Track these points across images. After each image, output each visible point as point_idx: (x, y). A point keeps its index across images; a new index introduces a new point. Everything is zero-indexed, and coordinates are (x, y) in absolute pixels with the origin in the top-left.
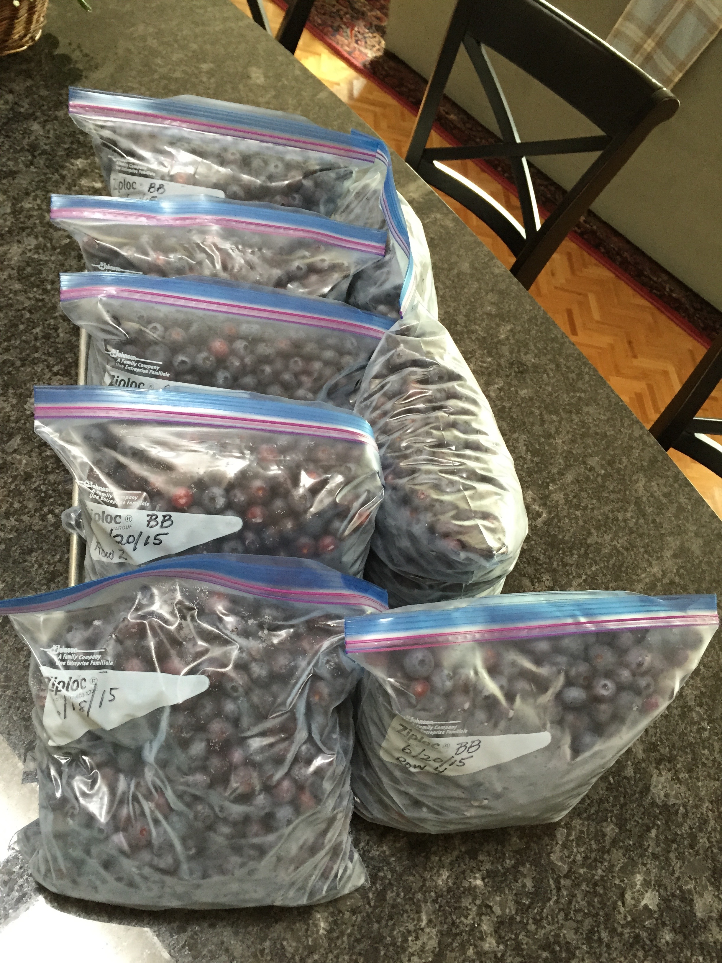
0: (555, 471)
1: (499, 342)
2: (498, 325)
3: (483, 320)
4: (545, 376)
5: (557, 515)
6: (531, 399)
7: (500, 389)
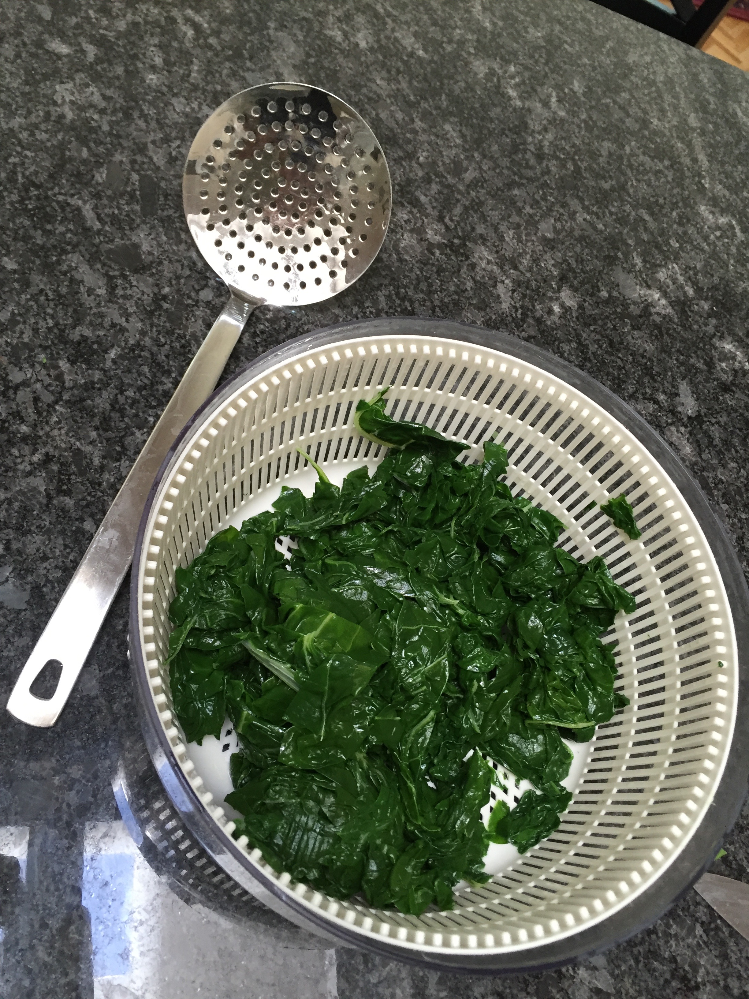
0: (687, 161)
1: (492, 33)
2: (468, 11)
3: (451, 17)
4: (566, 46)
5: (739, 213)
6: (589, 88)
7: (559, 101)
